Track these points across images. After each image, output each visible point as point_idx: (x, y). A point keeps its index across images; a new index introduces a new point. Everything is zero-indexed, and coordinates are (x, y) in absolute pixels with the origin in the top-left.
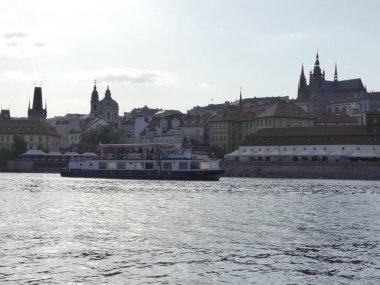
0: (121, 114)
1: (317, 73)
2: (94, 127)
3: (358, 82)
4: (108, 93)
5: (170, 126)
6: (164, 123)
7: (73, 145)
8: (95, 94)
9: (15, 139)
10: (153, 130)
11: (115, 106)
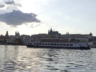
0: (20, 35)
1: (51, 30)
2: (17, 38)
3: (57, 32)
4: (18, 32)
5: (29, 38)
6: (28, 38)
7: (14, 41)
8: (16, 32)
9: (4, 39)
10: (26, 39)
11: (19, 34)
